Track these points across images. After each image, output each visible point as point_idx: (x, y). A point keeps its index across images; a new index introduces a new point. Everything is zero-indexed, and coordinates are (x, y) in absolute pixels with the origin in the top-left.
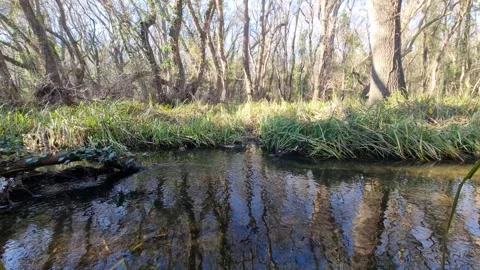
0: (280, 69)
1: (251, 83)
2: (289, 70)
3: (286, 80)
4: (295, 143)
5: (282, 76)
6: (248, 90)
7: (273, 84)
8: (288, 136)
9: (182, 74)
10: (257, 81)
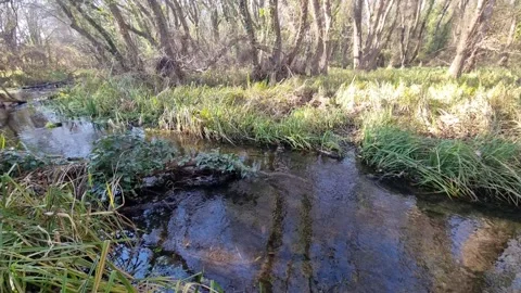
0: (409, 12)
1: (361, 41)
2: (424, 14)
3: (413, 31)
4: (401, 167)
5: (409, 24)
6: (355, 53)
7: (394, 36)
8: (394, 156)
9: (279, 41)
10: (370, 38)
